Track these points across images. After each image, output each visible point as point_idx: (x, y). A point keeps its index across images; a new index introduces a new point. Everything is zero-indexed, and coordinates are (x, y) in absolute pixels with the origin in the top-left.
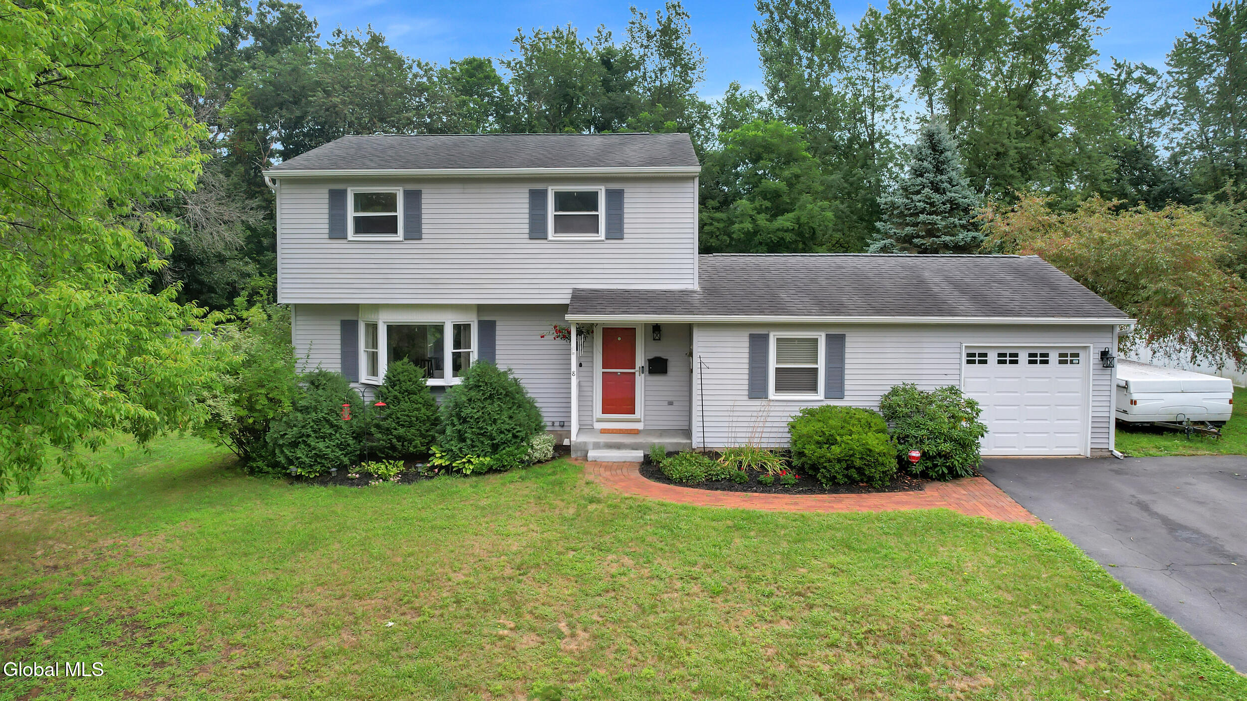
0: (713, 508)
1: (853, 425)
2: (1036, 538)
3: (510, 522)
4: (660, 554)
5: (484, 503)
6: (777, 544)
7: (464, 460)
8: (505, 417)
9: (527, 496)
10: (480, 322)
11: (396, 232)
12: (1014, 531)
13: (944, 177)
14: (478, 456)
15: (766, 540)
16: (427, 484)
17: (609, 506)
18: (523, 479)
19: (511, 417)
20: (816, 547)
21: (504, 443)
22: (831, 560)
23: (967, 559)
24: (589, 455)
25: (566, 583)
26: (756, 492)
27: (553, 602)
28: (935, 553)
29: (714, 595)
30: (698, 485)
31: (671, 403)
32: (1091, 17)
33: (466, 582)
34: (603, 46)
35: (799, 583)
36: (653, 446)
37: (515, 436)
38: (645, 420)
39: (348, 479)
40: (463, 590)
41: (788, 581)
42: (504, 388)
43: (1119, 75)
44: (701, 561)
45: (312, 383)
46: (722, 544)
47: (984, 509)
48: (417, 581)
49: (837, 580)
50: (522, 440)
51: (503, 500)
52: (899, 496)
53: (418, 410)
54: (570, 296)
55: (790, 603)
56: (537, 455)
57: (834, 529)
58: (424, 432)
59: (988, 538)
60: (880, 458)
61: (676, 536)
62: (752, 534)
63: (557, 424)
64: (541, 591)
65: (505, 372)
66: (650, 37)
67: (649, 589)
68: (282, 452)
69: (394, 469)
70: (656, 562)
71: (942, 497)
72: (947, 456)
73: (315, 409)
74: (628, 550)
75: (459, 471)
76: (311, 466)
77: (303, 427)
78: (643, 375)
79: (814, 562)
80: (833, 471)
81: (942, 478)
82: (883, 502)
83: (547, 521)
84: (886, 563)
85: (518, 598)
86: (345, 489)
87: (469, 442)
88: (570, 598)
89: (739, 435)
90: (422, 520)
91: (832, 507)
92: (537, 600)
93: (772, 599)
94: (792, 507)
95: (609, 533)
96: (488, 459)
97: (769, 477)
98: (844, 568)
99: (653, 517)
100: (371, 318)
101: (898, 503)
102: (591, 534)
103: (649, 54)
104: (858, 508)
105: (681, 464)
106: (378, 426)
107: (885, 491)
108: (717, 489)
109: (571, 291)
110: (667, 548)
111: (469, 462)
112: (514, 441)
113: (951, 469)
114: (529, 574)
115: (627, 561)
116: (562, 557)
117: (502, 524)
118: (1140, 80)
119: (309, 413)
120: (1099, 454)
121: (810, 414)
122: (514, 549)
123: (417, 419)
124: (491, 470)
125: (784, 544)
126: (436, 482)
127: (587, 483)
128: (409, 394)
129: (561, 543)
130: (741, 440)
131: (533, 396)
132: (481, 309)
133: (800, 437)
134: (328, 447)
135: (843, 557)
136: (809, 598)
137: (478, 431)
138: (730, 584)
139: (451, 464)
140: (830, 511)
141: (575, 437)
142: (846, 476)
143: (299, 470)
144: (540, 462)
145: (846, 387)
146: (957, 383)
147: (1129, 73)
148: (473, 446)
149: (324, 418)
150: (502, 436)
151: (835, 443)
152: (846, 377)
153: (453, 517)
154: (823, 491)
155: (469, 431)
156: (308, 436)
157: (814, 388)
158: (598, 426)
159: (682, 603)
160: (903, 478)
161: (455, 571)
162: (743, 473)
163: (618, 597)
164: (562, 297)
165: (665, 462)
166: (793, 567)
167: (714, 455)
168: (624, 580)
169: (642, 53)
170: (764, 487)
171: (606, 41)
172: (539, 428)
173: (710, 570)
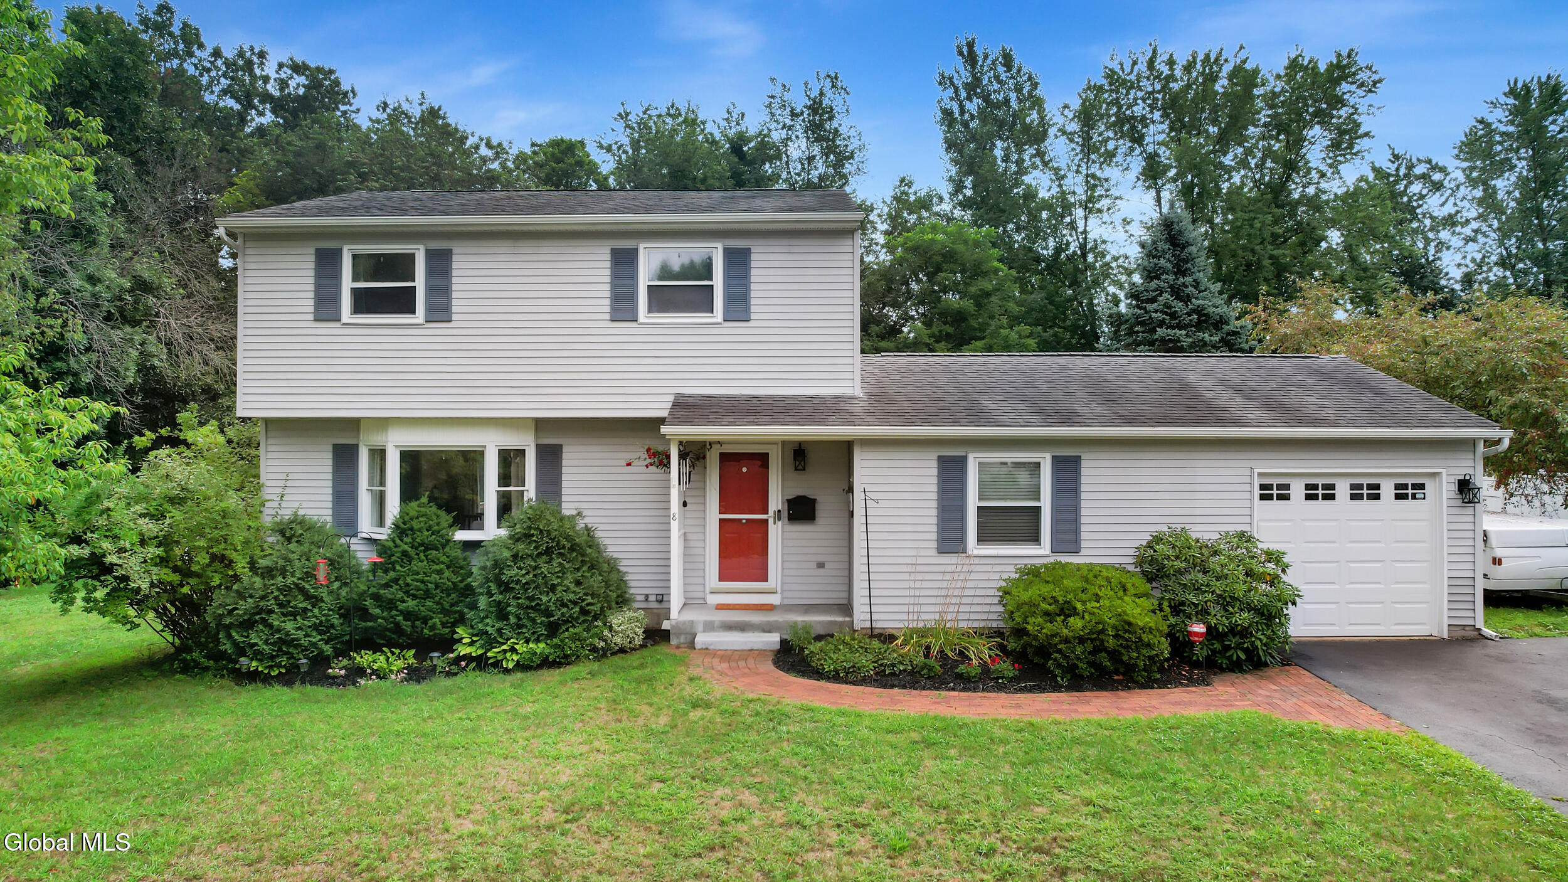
0: (888, 713)
1: (1100, 587)
2: (1413, 754)
3: (564, 737)
4: (803, 786)
5: (528, 709)
6: (995, 768)
7: (505, 647)
8: (569, 580)
9: (596, 699)
10: (538, 447)
11: (414, 312)
12: (1373, 744)
13: (1188, 280)
14: (527, 642)
15: (976, 761)
16: (448, 682)
17: (723, 713)
18: (593, 674)
19: (578, 583)
20: (1059, 772)
21: (567, 621)
22: (1085, 793)
23: (1311, 789)
24: (697, 639)
25: (642, 835)
26: (953, 689)
27: (616, 867)
28: (1254, 780)
29: (894, 853)
30: (864, 681)
31: (821, 565)
32: (1360, 92)
33: (473, 834)
34: (734, 130)
35: (1039, 831)
36: (793, 626)
37: (584, 612)
38: (783, 591)
39: (329, 677)
40: (465, 849)
41: (1019, 827)
42: (568, 538)
43: (1397, 169)
44: (871, 797)
45: (282, 533)
46: (905, 769)
47: (1314, 711)
48: (390, 833)
49: (1102, 825)
50: (595, 618)
51: (558, 704)
52: (1175, 694)
53: (439, 572)
54: (669, 405)
55: (1027, 866)
56: (617, 639)
57: (1085, 743)
58: (447, 606)
59: (1334, 754)
60: (1144, 636)
61: (829, 758)
62: (953, 752)
63: (652, 598)
64: (598, 848)
65: (573, 517)
66: (794, 114)
67: (785, 845)
68: (230, 637)
69: (398, 662)
70: (796, 799)
71: (1243, 695)
72: (1244, 633)
73: (283, 572)
74: (749, 780)
75: (497, 664)
76: (272, 658)
77: (263, 598)
78: (779, 523)
79: (1058, 796)
80: (1072, 656)
81: (1236, 667)
82: (1154, 702)
83: (623, 737)
84: (1178, 797)
85: (557, 862)
86: (320, 691)
87: (513, 620)
88: (647, 862)
89: (924, 608)
90: (424, 735)
91: (1076, 711)
92: (590, 864)
93: (997, 859)
94: (1013, 711)
95: (719, 754)
96: (542, 645)
97: (973, 667)
98: (1110, 805)
99: (792, 729)
100: (377, 440)
101: (1177, 703)
102: (691, 755)
103: (793, 137)
104: (1117, 711)
105: (837, 650)
106: (376, 597)
107: (1153, 688)
108: (892, 686)
109: (672, 398)
110: (814, 777)
111: (513, 650)
112: (582, 618)
113: (1251, 653)
114: (583, 821)
115: (748, 797)
116: (640, 792)
117: (550, 741)
118: (1424, 177)
119: (273, 577)
120: (1460, 633)
121: (1032, 574)
122: (563, 780)
123: (437, 587)
124: (546, 663)
125: (1007, 769)
126: (460, 680)
127: (691, 679)
128: (427, 549)
129: (642, 769)
130: (928, 617)
131: (615, 555)
132: (541, 425)
133: (1019, 606)
134: (299, 629)
135: (1105, 788)
136: (1058, 856)
137: (528, 603)
138: (921, 835)
139: (485, 653)
140: (1075, 717)
141: (676, 615)
142: (1091, 664)
143: (254, 664)
144: (622, 651)
145: (1083, 536)
146: (1246, 528)
147: (1410, 167)
148: (520, 626)
149: (296, 585)
150: (565, 610)
151: (1074, 612)
152: (1083, 520)
153: (474, 731)
154: (1057, 688)
155: (513, 602)
156: (271, 612)
157: (1034, 537)
158: (713, 600)
159: (839, 867)
160: (1178, 668)
161: (459, 816)
162: (932, 662)
163: (730, 859)
164: (659, 408)
165: (812, 648)
166: (1027, 804)
167: (887, 638)
168: (741, 829)
169: (784, 136)
170: (966, 683)
171: (738, 124)
172: (623, 601)
173: (886, 811)
